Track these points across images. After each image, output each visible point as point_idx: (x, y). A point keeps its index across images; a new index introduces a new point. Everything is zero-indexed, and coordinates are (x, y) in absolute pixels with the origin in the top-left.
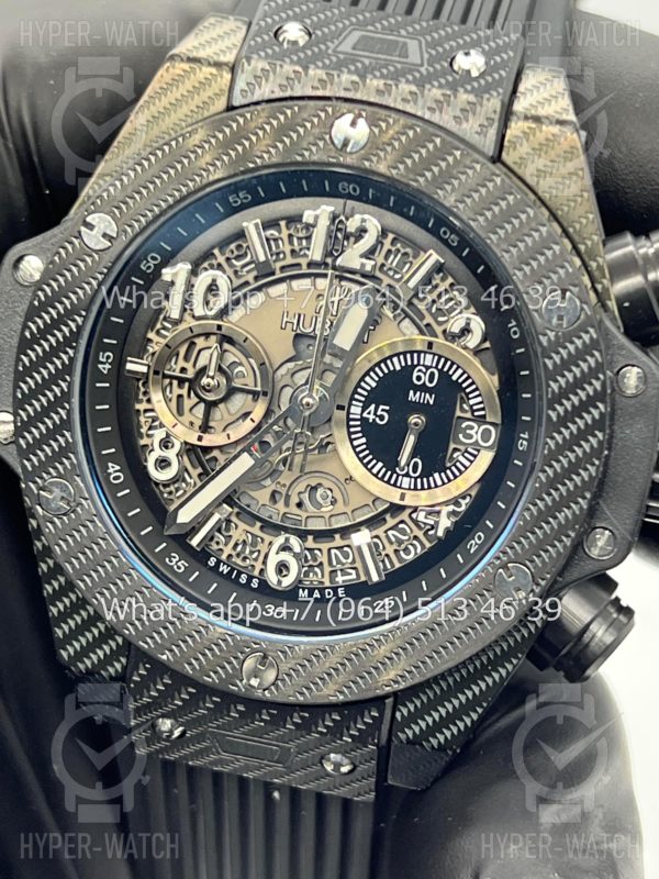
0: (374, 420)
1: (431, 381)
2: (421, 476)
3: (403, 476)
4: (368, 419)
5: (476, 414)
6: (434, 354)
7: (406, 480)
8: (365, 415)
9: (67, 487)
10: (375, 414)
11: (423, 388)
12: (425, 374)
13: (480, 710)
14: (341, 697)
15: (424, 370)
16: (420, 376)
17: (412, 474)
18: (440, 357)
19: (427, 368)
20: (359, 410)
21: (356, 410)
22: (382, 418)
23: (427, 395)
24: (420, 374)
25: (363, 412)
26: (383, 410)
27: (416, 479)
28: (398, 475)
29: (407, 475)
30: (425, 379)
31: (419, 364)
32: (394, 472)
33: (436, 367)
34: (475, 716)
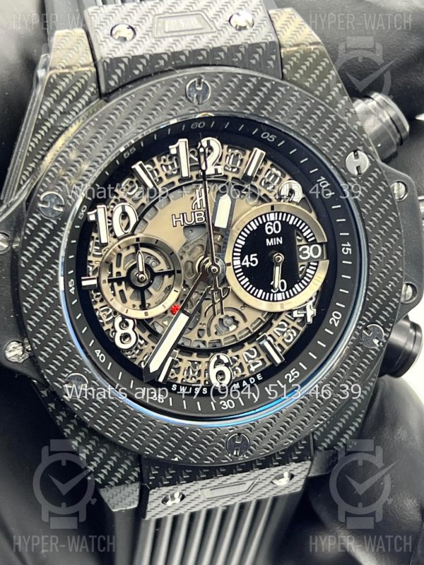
0: (250, 265)
1: (277, 229)
2: (288, 290)
3: (277, 293)
4: (246, 266)
5: (309, 240)
6: (275, 213)
7: (279, 295)
8: (243, 264)
9: (81, 376)
10: (249, 261)
11: (274, 235)
12: (272, 226)
13: (361, 416)
14: (291, 442)
15: (271, 224)
16: (270, 229)
17: (281, 290)
18: (279, 213)
19: (273, 222)
20: (238, 262)
21: (237, 262)
22: (254, 262)
23: (278, 239)
24: (270, 227)
25: (241, 262)
26: (253, 257)
27: (285, 292)
28: (274, 294)
29: (279, 292)
30: (273, 229)
31: (267, 222)
32: (270, 292)
33: (278, 220)
34: (359, 420)
